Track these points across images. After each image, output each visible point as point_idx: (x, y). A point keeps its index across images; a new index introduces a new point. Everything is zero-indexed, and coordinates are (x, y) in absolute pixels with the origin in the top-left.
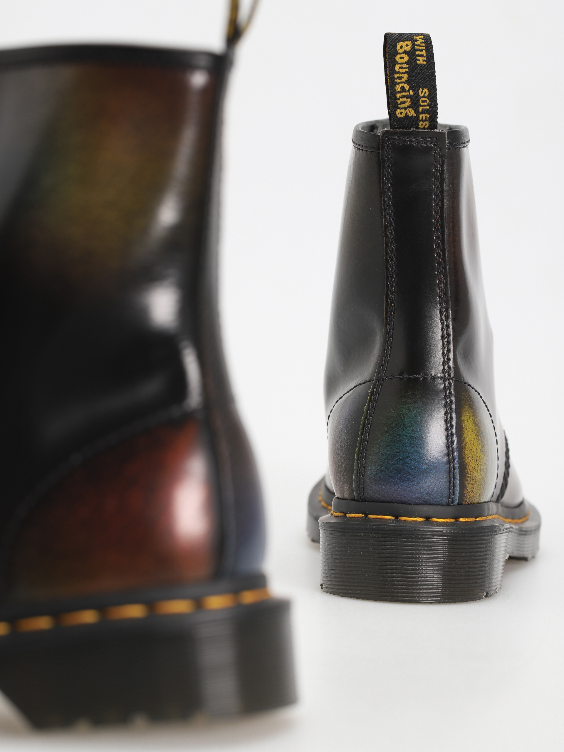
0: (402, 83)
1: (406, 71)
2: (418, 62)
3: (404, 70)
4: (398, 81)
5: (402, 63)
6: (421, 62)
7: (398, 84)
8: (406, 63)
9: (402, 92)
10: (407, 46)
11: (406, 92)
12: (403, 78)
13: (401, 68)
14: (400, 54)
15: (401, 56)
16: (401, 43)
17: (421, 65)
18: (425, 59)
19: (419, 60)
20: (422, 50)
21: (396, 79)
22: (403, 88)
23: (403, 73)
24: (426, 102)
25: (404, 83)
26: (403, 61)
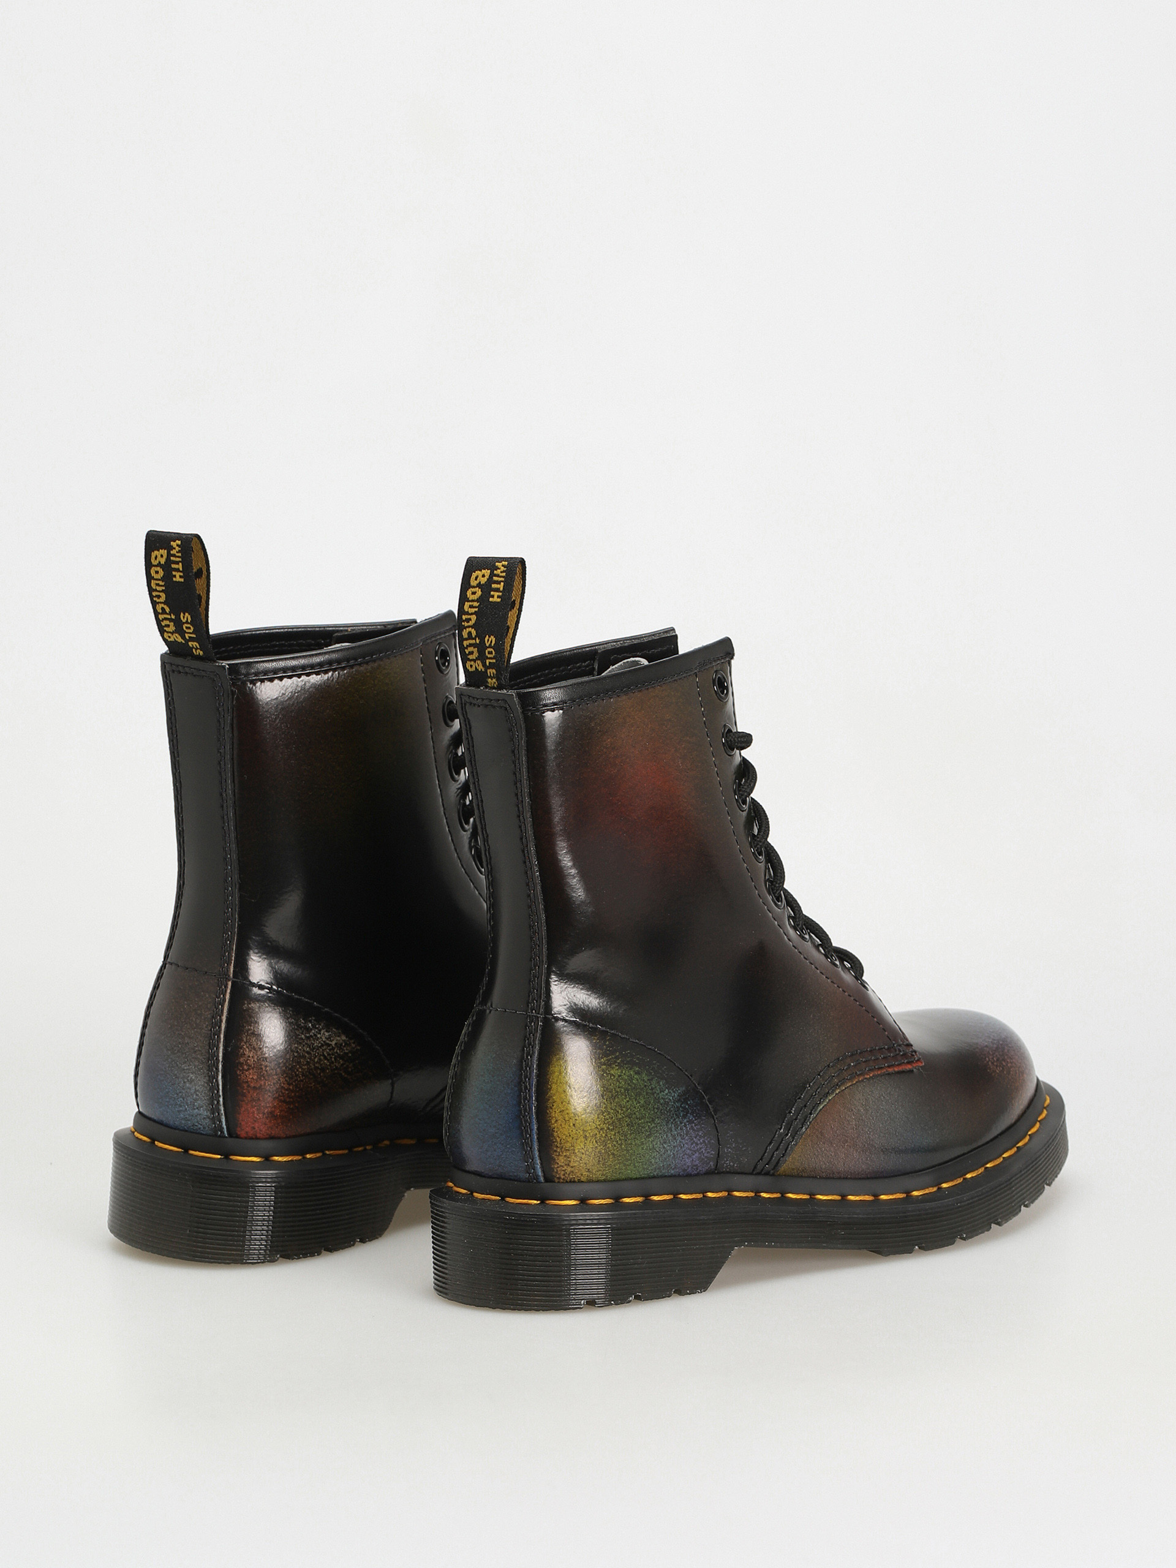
0: (469, 627)
1: (475, 612)
2: (491, 599)
3: (473, 610)
4: (466, 624)
5: (473, 601)
6: (496, 599)
7: (466, 628)
8: (477, 601)
9: (469, 639)
10: (483, 576)
11: (473, 639)
12: (471, 620)
13: (471, 607)
14: (474, 587)
15: (474, 590)
16: (478, 572)
17: (495, 602)
18: (500, 594)
19: (493, 596)
20: (499, 583)
21: (464, 621)
22: (470, 633)
23: (472, 614)
24: (492, 654)
25: (472, 627)
26: (475, 597)
